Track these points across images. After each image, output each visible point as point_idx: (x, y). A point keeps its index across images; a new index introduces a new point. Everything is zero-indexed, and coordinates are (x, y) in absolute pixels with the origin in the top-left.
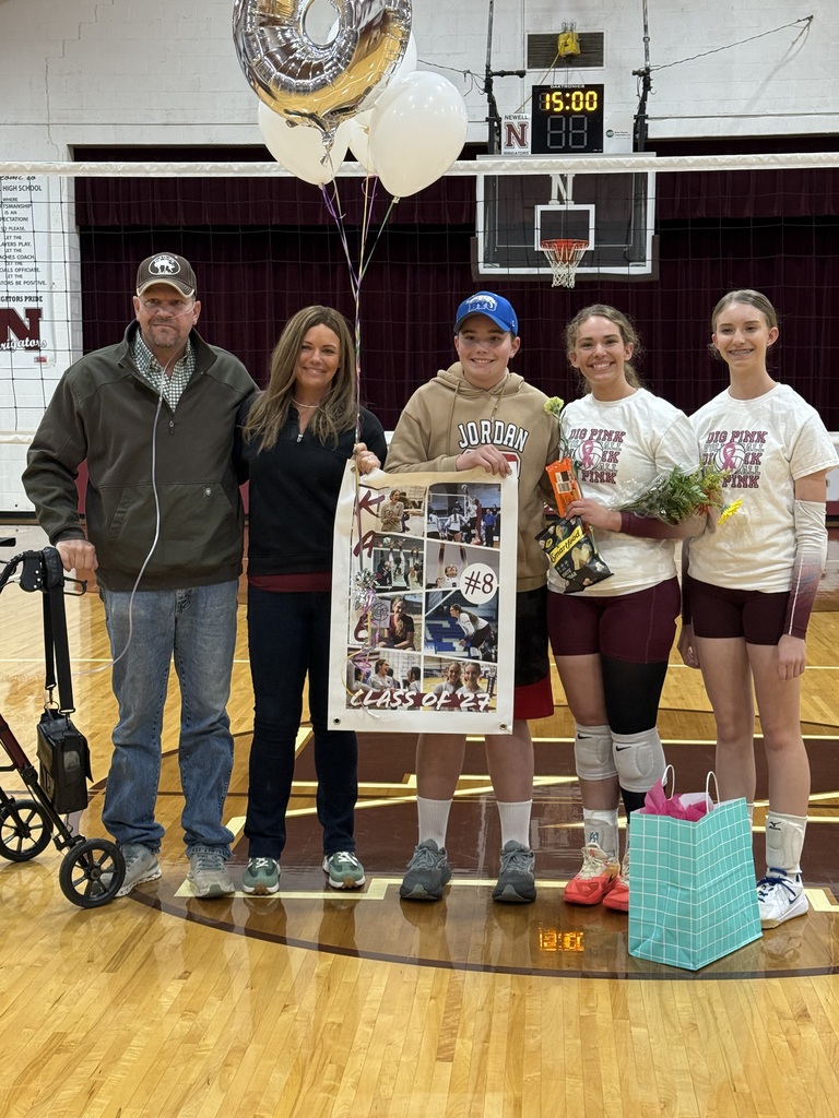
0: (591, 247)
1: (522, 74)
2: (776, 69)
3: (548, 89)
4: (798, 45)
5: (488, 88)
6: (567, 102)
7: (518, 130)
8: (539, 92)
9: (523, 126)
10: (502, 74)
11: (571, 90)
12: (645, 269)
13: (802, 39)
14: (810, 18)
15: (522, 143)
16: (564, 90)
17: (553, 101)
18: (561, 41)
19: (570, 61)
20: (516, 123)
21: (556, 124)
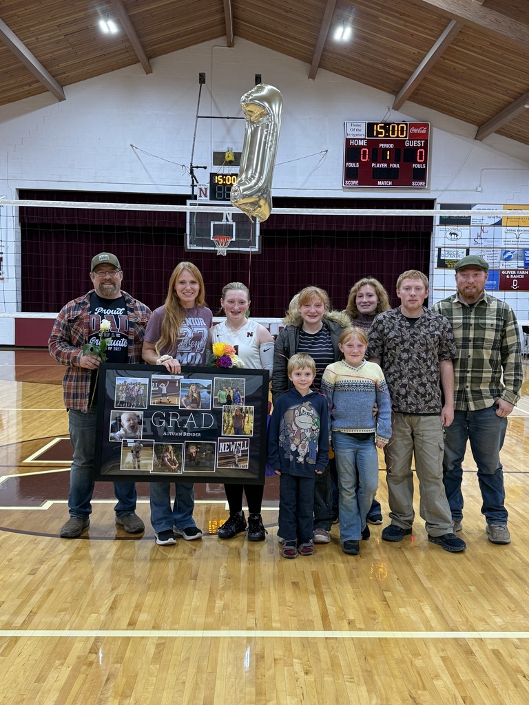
0: (234, 239)
1: (205, 168)
2: (314, 171)
3: (216, 175)
4: (322, 161)
5: (192, 172)
6: (224, 180)
7: (204, 191)
8: (213, 175)
9: (206, 189)
10: (197, 167)
11: (226, 176)
12: (256, 249)
13: (323, 159)
14: (327, 151)
15: (206, 196)
16: (223, 175)
17: (218, 179)
18: (227, 155)
19: (230, 163)
20: (203, 187)
21: (220, 189)
